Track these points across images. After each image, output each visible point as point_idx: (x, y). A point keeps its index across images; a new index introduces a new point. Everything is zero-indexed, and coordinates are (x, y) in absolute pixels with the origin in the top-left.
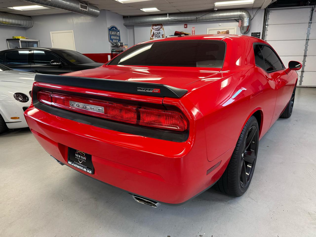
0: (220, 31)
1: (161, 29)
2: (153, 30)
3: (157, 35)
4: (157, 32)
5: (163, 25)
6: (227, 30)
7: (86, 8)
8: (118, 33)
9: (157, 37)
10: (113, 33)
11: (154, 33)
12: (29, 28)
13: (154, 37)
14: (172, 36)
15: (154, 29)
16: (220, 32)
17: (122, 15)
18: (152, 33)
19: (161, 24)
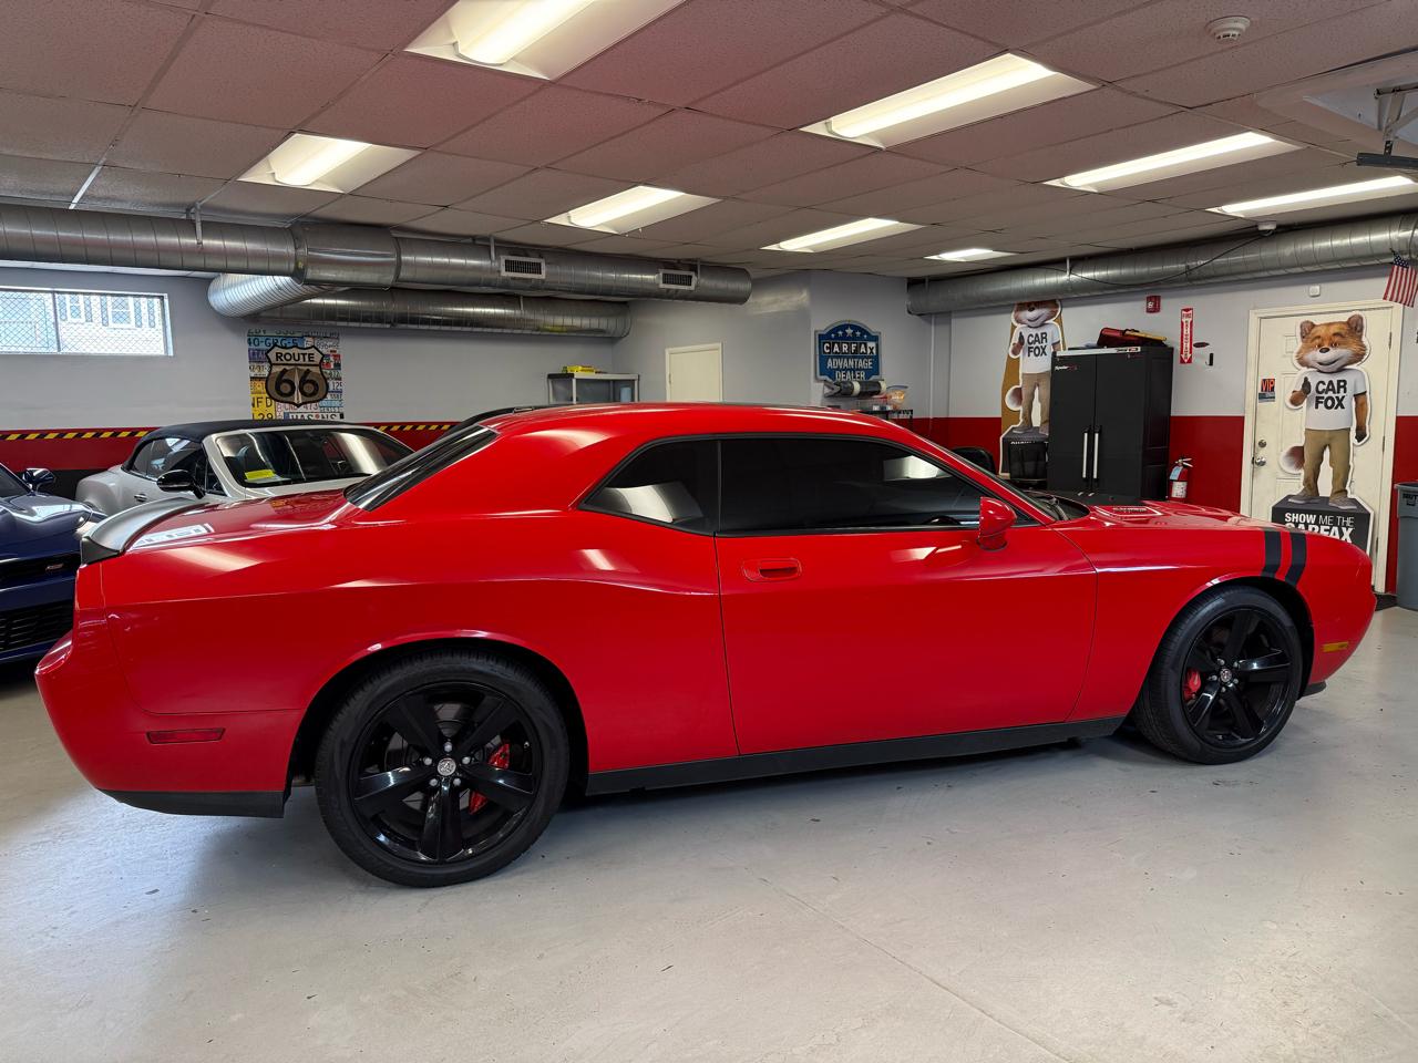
0: (1315, 323)
1: (1051, 321)
2: (1019, 326)
3: (1034, 346)
4: (1034, 332)
5: (1059, 303)
6: (1350, 314)
7: (688, 281)
8: (871, 344)
9: (1032, 354)
10: (840, 348)
11: (1021, 337)
12: (621, 338)
13: (1021, 355)
14: (1088, 347)
15: (1022, 323)
16: (1313, 326)
17: (902, 278)
18: (1016, 340)
19: (1050, 301)
